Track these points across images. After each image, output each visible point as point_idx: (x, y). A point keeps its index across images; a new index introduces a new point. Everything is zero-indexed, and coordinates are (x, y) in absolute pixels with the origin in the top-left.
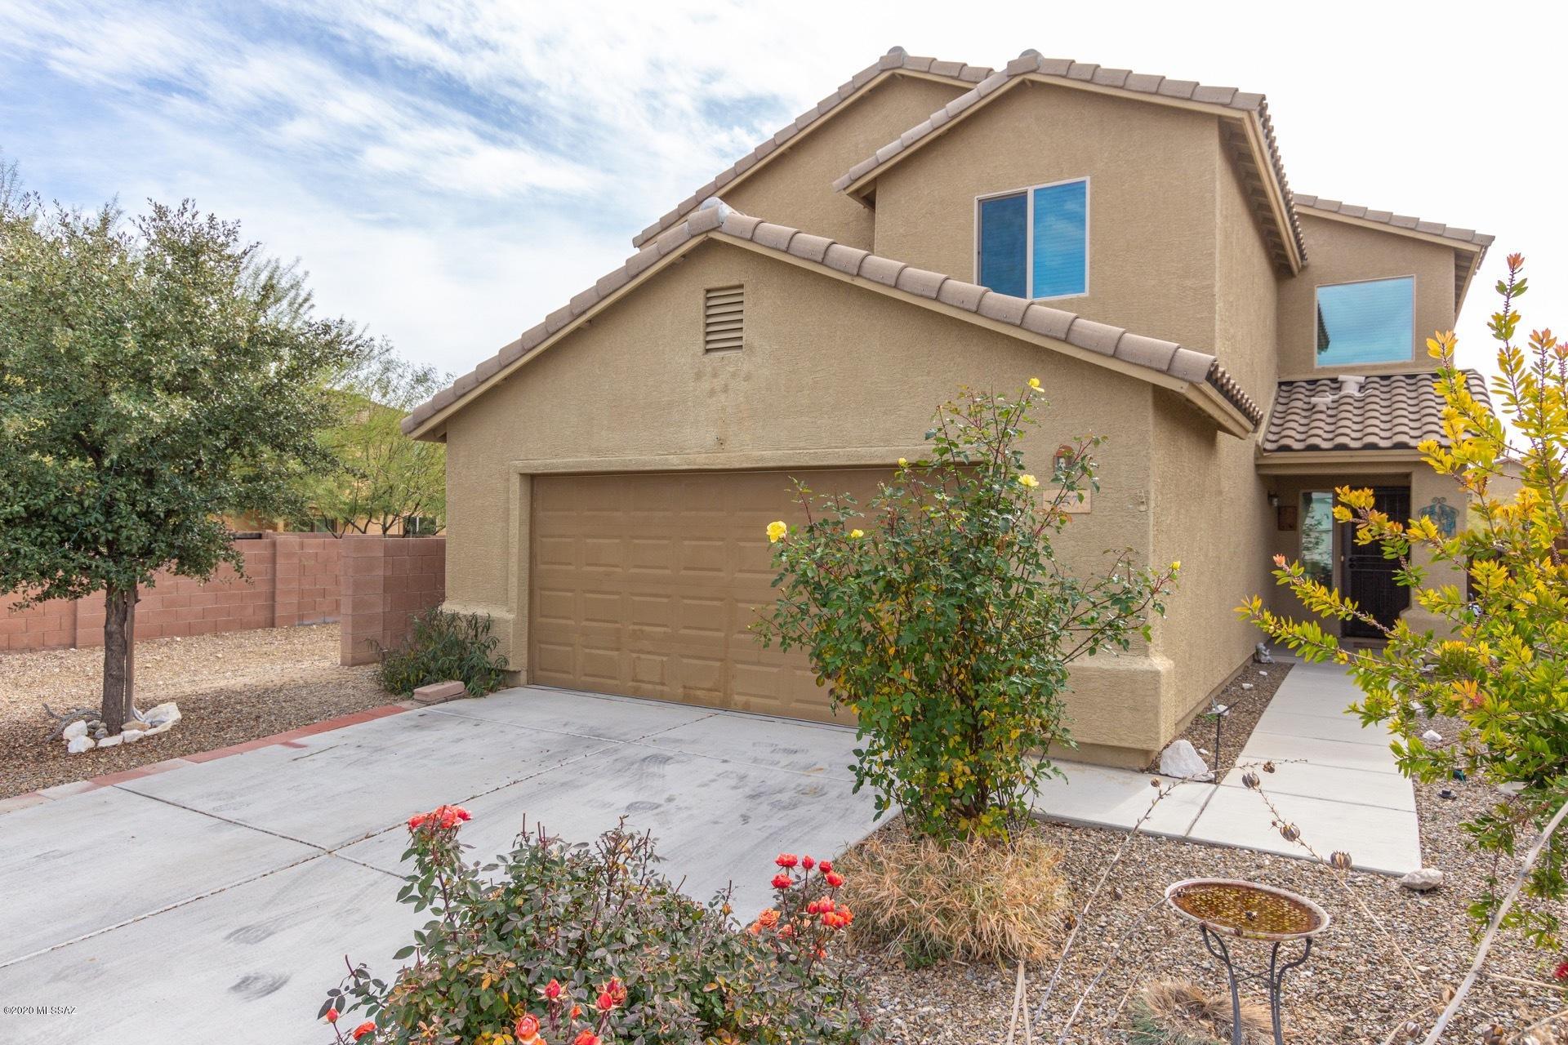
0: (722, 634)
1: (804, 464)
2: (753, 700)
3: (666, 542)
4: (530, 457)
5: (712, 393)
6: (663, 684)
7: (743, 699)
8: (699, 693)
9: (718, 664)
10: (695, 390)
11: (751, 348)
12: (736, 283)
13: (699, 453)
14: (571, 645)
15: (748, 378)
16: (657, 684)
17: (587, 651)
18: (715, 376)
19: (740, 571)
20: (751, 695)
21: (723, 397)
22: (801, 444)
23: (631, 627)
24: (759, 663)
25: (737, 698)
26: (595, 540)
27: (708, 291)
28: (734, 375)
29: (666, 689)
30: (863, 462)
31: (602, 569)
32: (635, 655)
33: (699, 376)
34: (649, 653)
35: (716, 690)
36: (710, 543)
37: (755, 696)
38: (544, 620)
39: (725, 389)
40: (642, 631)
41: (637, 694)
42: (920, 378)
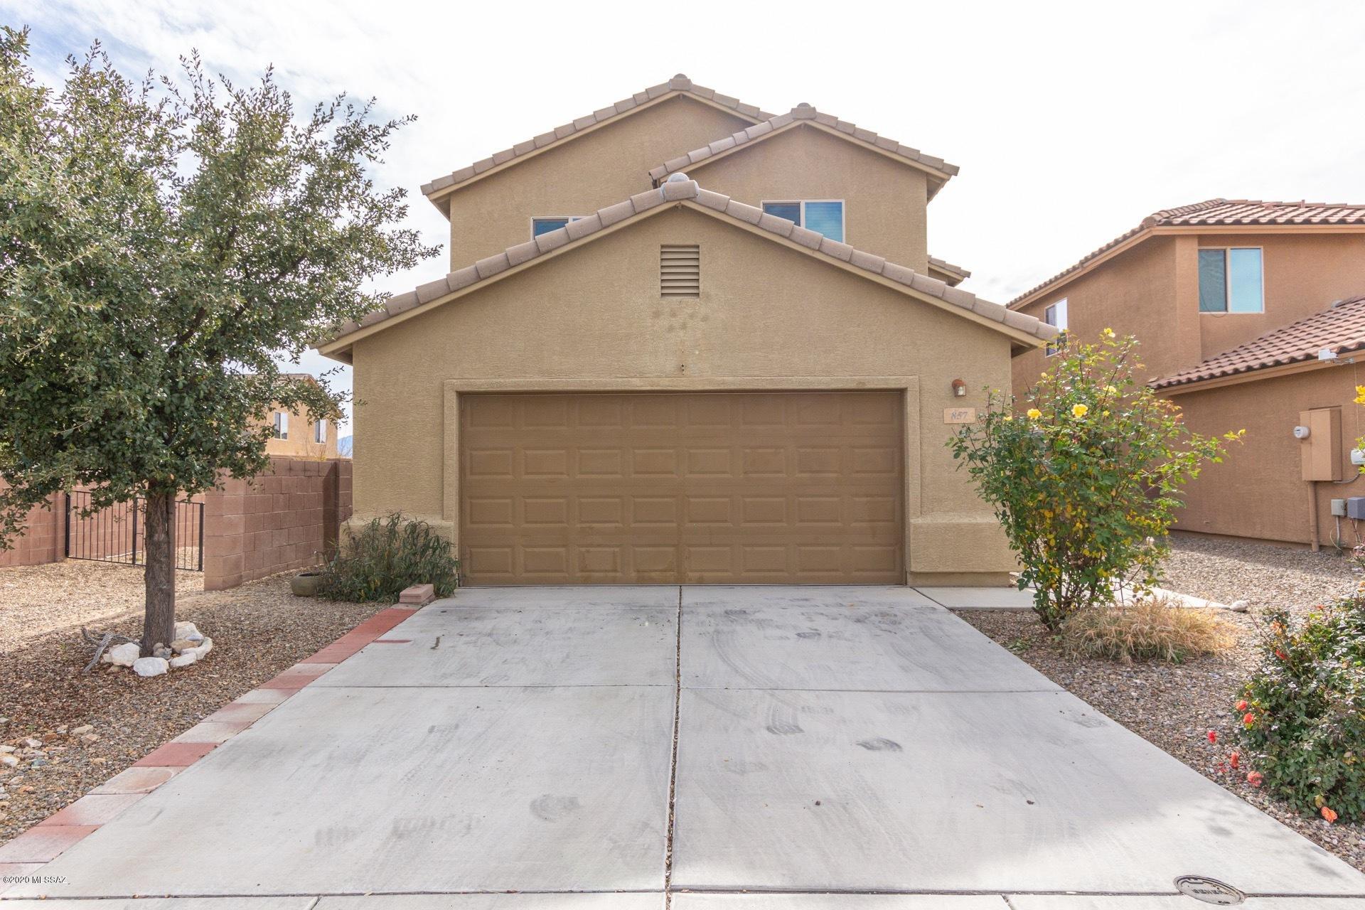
0: (674, 525)
1: (761, 388)
2: (706, 574)
3: (616, 451)
4: (467, 376)
5: (671, 329)
6: (615, 571)
7: (697, 574)
8: (653, 574)
9: (672, 549)
10: (653, 326)
11: (708, 296)
12: (693, 243)
13: (660, 377)
14: (509, 546)
15: (705, 319)
16: (609, 571)
17: (529, 550)
18: (674, 315)
19: (691, 472)
20: (704, 571)
21: (681, 333)
22: (757, 373)
23: (578, 526)
24: (711, 545)
25: (691, 574)
26: (535, 452)
27: (663, 247)
28: (692, 316)
29: (618, 574)
30: (811, 387)
31: (545, 477)
32: (583, 549)
33: (657, 315)
34: (599, 546)
35: (670, 570)
36: (663, 451)
37: (707, 571)
38: (475, 526)
39: (684, 327)
40: (591, 528)
41: (587, 582)
42: (852, 328)
